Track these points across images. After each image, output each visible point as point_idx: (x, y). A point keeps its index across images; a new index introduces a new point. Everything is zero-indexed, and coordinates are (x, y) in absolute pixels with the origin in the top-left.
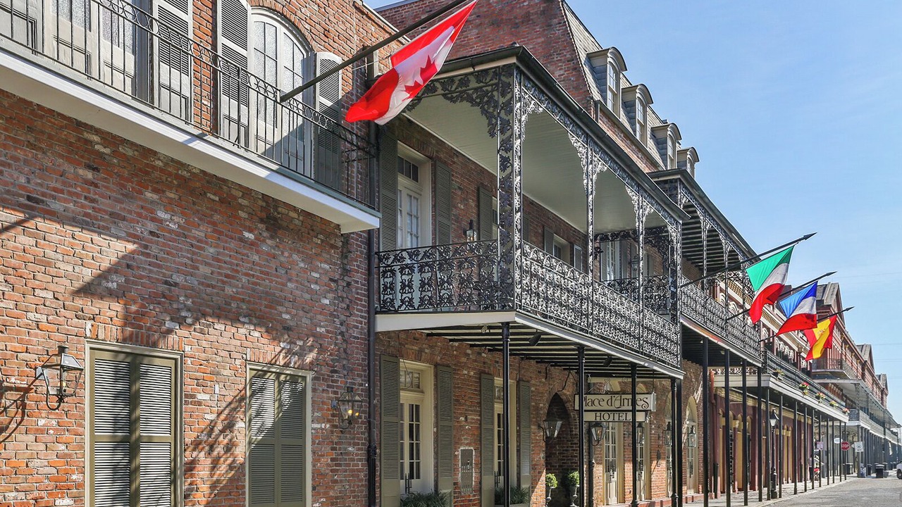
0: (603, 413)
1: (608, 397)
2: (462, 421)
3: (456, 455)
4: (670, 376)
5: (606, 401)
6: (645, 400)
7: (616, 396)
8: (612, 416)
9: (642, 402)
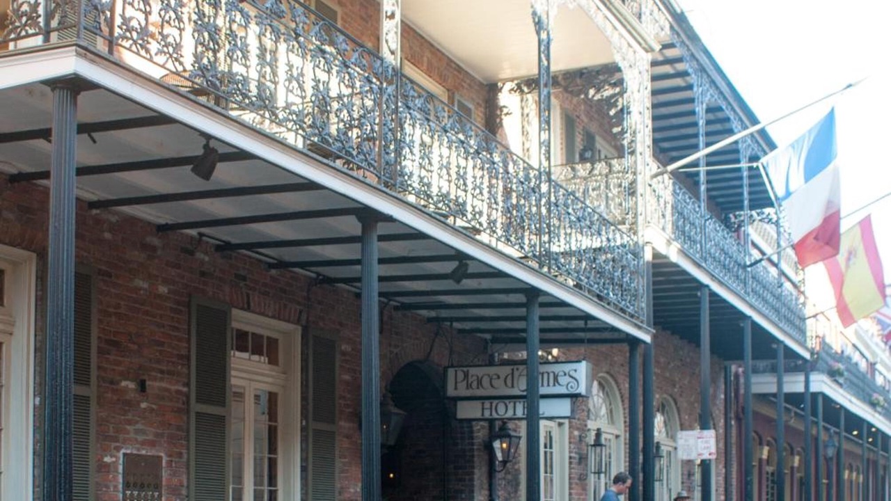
0: (495, 402)
1: (507, 369)
2: (126, 389)
3: (107, 465)
4: (628, 335)
5: (502, 377)
6: (572, 373)
7: (521, 367)
8: (511, 406)
9: (567, 379)
